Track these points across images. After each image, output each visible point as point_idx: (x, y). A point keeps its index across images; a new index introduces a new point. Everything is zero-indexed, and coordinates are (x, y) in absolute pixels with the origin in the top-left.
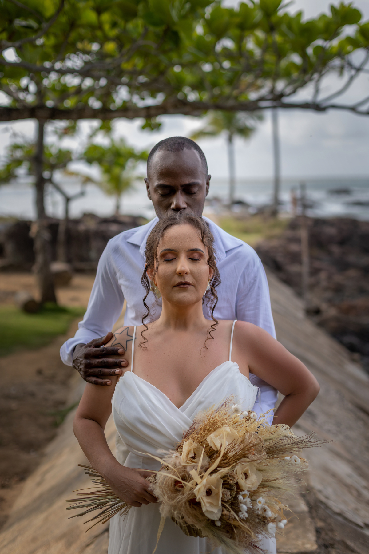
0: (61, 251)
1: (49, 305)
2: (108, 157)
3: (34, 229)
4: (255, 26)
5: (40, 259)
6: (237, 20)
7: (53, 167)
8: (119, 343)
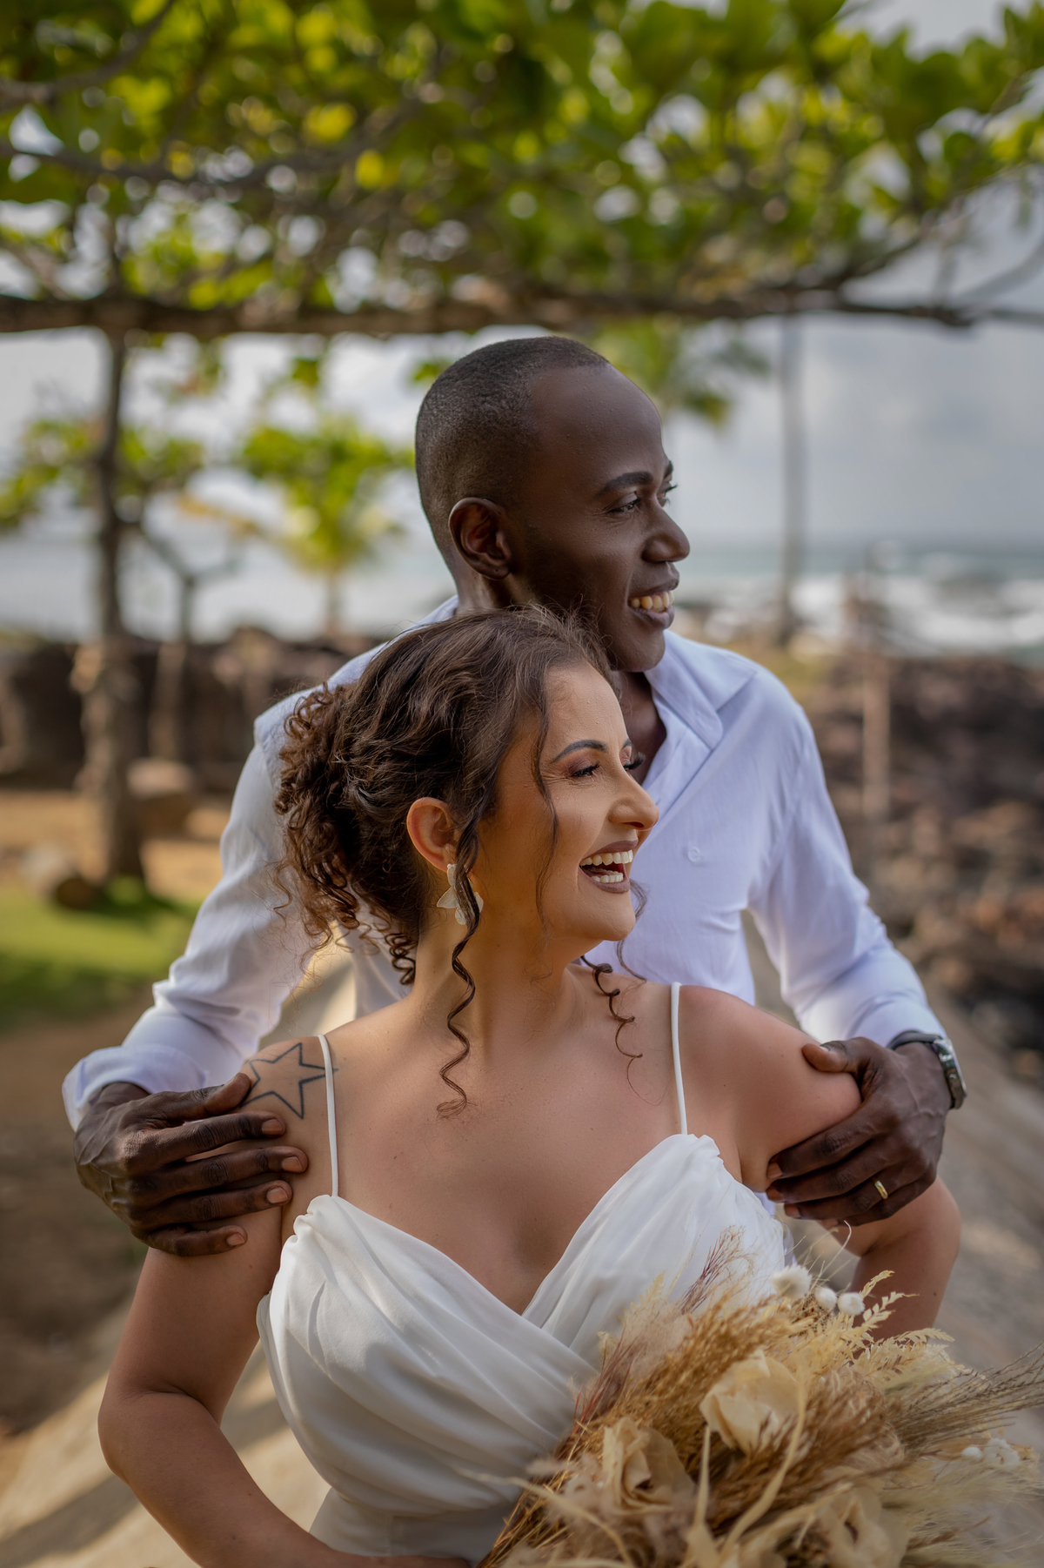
0: (164, 731)
1: (125, 890)
2: (312, 462)
3: (87, 668)
4: (769, 62)
5: (101, 755)
6: (717, 42)
7: (147, 488)
8: (272, 1093)
